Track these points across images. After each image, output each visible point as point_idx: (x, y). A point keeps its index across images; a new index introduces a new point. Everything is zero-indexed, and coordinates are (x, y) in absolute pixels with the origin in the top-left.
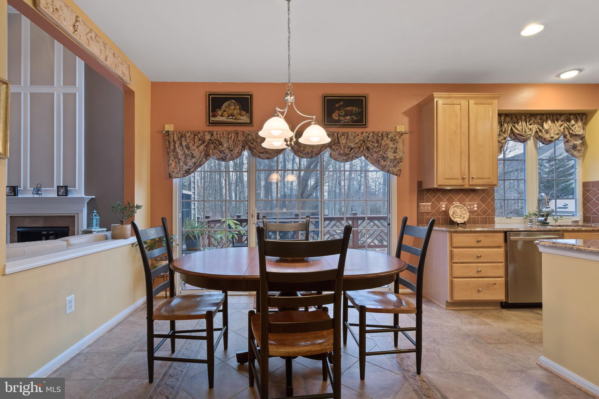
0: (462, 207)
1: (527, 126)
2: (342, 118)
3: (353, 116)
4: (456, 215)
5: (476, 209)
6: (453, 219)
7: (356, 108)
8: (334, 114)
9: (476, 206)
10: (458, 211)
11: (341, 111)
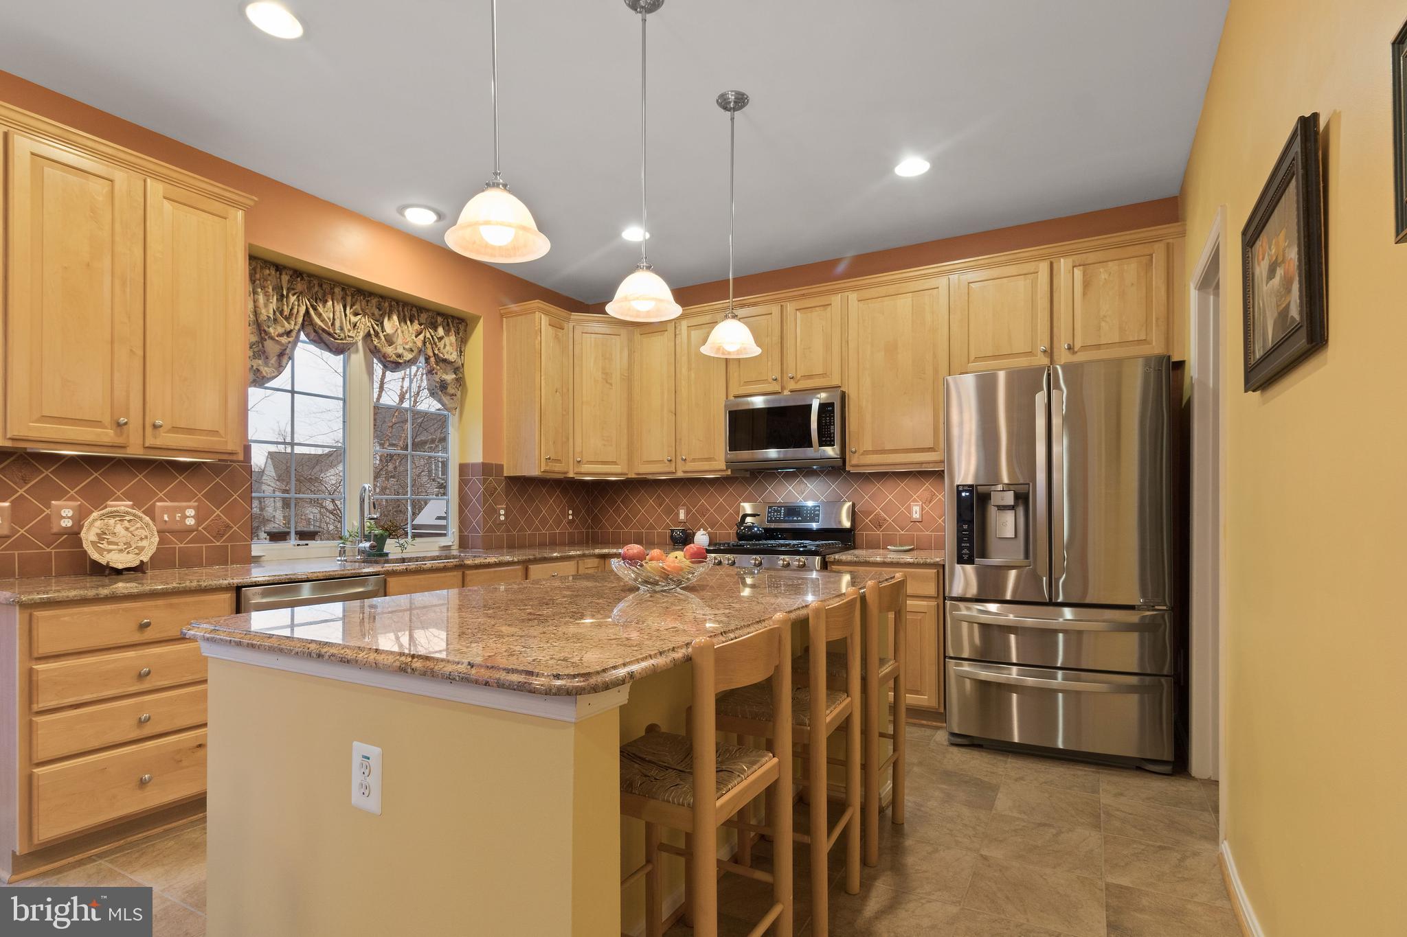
1: (346, 315)
4: (109, 543)
5: (190, 522)
6: (95, 556)
9: (190, 512)
10: (119, 529)
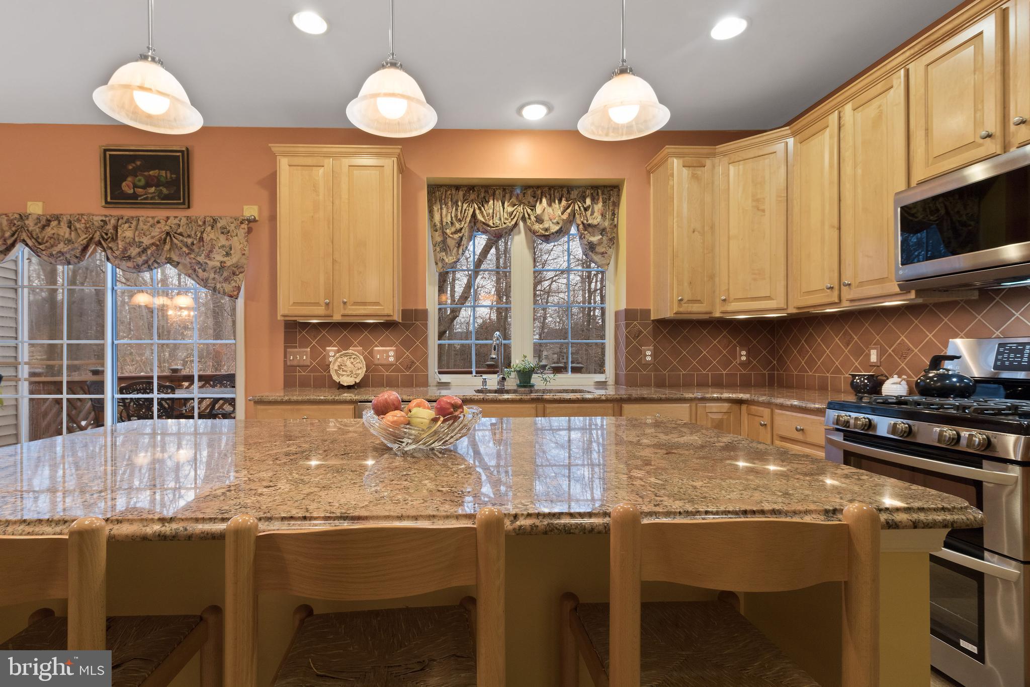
0: (356, 355)
1: (504, 208)
2: (140, 190)
3: (161, 188)
4: (343, 371)
5: (392, 359)
6: (335, 378)
7: (166, 173)
8: (124, 184)
9: (391, 353)
10: (348, 363)
11: (138, 178)
